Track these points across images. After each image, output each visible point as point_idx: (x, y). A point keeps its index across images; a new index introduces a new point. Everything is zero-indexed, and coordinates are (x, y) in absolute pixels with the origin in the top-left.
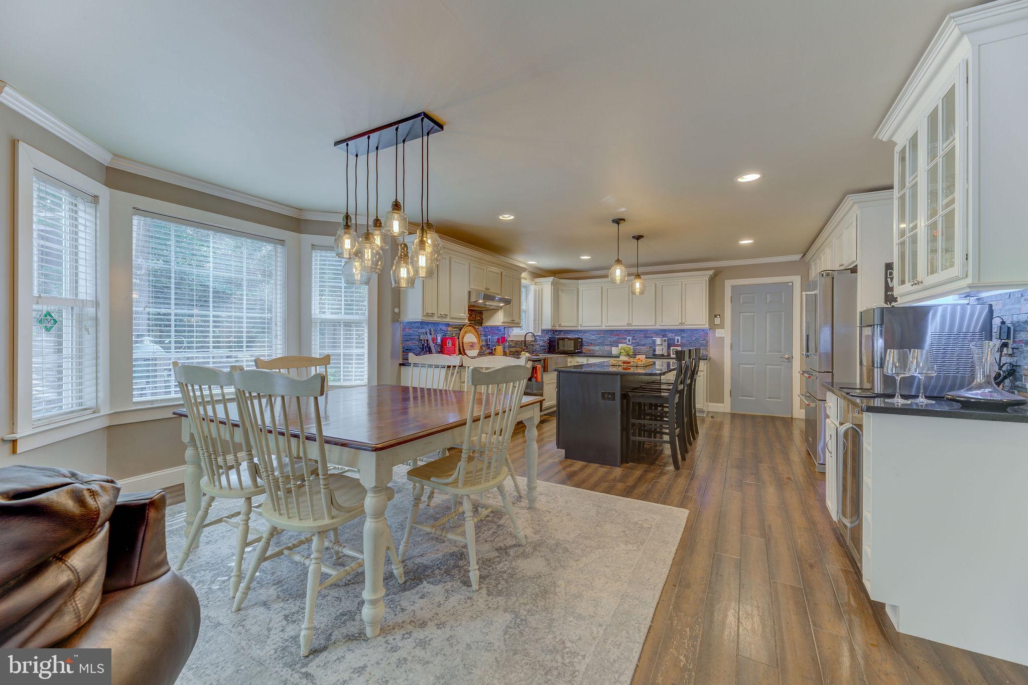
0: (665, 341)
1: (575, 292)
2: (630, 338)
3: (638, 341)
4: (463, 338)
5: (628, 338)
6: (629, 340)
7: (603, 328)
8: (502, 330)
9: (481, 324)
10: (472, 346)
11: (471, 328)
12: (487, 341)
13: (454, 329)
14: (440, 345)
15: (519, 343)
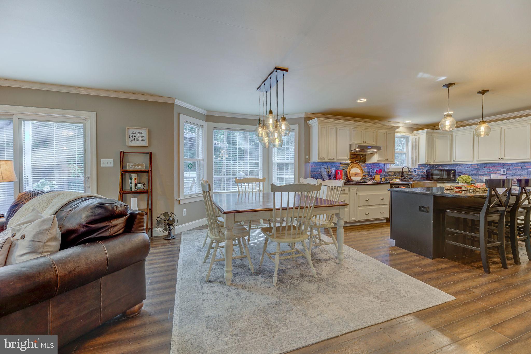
1: (449, 137)
2: (505, 169)
3: (513, 172)
4: (350, 170)
5: (502, 169)
6: (504, 171)
7: (475, 162)
8: (382, 166)
9: (365, 162)
10: (356, 175)
11: (356, 164)
12: (369, 172)
13: (344, 166)
14: (334, 174)
15: (397, 173)
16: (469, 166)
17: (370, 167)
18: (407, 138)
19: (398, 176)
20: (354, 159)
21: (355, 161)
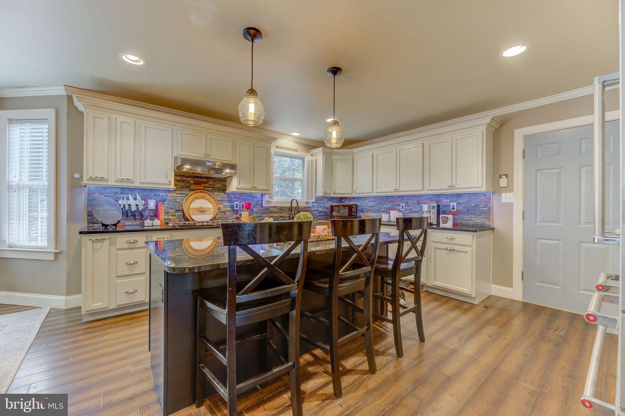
0: (433, 207)
1: (351, 160)
2: (404, 204)
3: (411, 207)
4: (191, 204)
5: (401, 204)
6: (403, 206)
7: (374, 194)
8: (258, 197)
9: (224, 190)
10: (202, 211)
11: (205, 194)
12: (232, 207)
13: (177, 195)
14: (154, 210)
15: (286, 209)
16: (373, 199)
17: (236, 200)
18: (303, 159)
19: (286, 213)
20: (200, 184)
21: (202, 188)
